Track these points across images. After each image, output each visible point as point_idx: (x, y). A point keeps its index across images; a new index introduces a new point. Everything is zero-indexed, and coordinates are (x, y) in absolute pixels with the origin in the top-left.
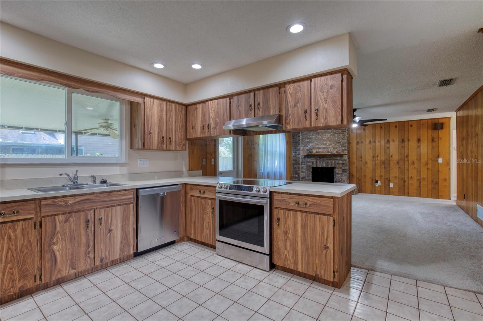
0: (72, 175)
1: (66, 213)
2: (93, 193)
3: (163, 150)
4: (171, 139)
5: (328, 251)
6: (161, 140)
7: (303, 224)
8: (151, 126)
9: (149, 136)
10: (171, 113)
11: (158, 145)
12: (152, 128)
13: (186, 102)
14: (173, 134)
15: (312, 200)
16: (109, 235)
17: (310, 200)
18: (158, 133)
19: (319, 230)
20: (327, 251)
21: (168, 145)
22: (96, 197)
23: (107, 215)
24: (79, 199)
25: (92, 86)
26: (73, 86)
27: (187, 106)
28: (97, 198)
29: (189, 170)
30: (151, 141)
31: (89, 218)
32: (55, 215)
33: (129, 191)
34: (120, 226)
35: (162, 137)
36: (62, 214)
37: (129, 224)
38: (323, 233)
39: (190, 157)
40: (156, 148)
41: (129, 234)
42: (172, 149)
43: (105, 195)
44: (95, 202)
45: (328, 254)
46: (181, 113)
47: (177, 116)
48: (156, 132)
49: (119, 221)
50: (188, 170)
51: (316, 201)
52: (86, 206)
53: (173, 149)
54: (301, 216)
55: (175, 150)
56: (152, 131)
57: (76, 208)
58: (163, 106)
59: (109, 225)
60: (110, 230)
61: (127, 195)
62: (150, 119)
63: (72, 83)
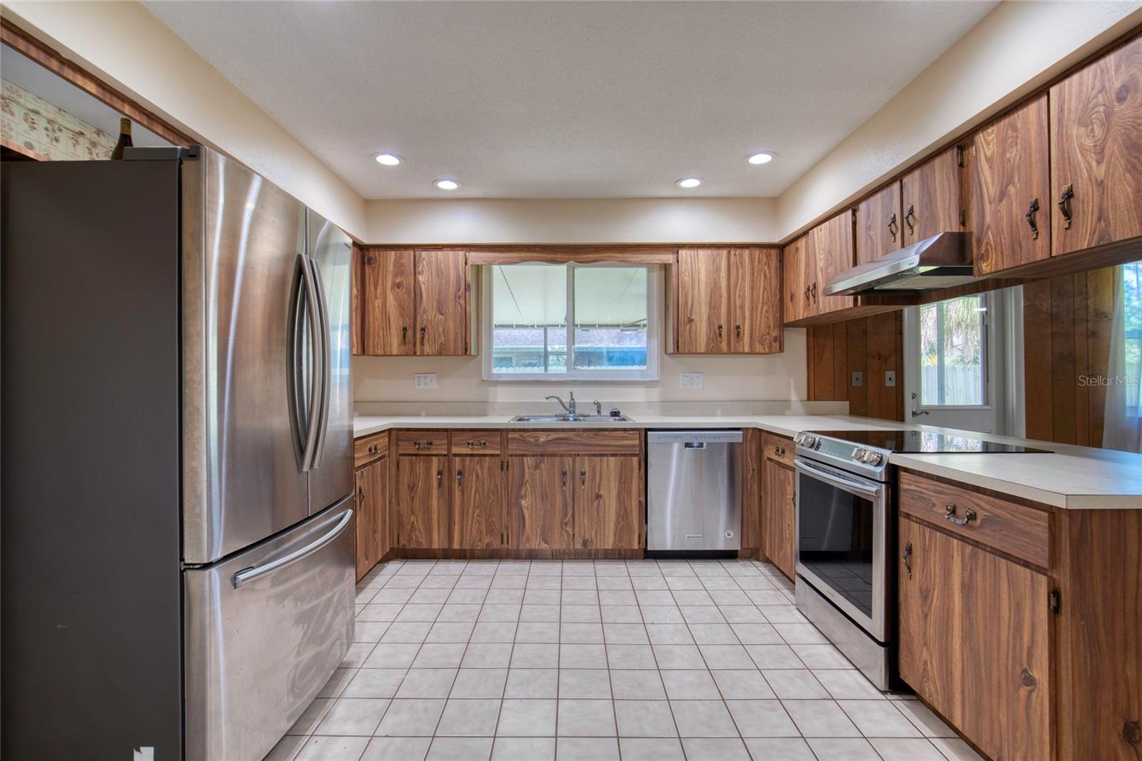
0: (566, 400)
1: (536, 455)
2: (574, 430)
3: (720, 353)
4: (741, 330)
5: (1034, 695)
6: (715, 334)
7: (967, 580)
8: (692, 305)
9: (688, 327)
10: (740, 271)
11: (708, 344)
12: (694, 309)
13: (777, 238)
14: (744, 318)
15: (987, 507)
16: (596, 503)
17: (983, 504)
18: (709, 318)
19: (1008, 613)
20: (1030, 692)
21: (732, 342)
22: (579, 435)
23: (594, 469)
24: (553, 436)
25: (585, 253)
26: (560, 260)
27: (781, 248)
28: (578, 439)
29: (809, 399)
30: (693, 336)
31: (567, 469)
32: (525, 455)
33: (631, 432)
34: (614, 493)
35: (716, 327)
36: (533, 455)
37: (631, 492)
38: (1018, 628)
39: (812, 366)
40: (703, 350)
41: (631, 511)
42: (744, 350)
43: (591, 434)
44: (575, 444)
45: (1033, 705)
46: (766, 268)
47: (755, 275)
48: (705, 317)
49: (613, 484)
50: (806, 398)
51: (998, 512)
52: (563, 449)
53: (747, 349)
54: (960, 553)
55: (752, 353)
56: (693, 317)
57: (550, 449)
58: (720, 261)
59: (597, 487)
60: (598, 497)
61: (627, 440)
62: (691, 291)
63: (558, 256)
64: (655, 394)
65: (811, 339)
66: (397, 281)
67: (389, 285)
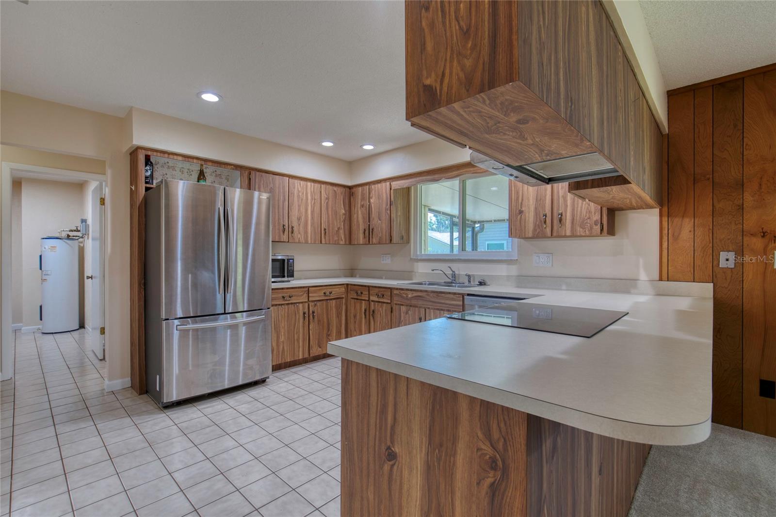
1: (408, 306)
2: (426, 291)
3: (544, 237)
4: (563, 217)
6: (541, 221)
8: (522, 200)
9: (519, 217)
11: (535, 230)
12: (524, 203)
14: (566, 206)
18: (536, 208)
21: (555, 228)
22: (428, 295)
24: (415, 294)
25: (452, 172)
26: (437, 179)
28: (428, 297)
29: (661, 279)
30: (523, 223)
31: (422, 316)
32: (402, 305)
33: (457, 296)
35: (542, 216)
36: (406, 306)
40: (530, 235)
42: (565, 233)
43: (435, 295)
44: (426, 300)
48: (532, 209)
52: (420, 303)
53: (568, 233)
55: (574, 236)
56: (523, 209)
57: (414, 302)
62: (521, 189)
63: (436, 176)
64: (513, 270)
65: (665, 219)
66: (362, 203)
67: (359, 206)
